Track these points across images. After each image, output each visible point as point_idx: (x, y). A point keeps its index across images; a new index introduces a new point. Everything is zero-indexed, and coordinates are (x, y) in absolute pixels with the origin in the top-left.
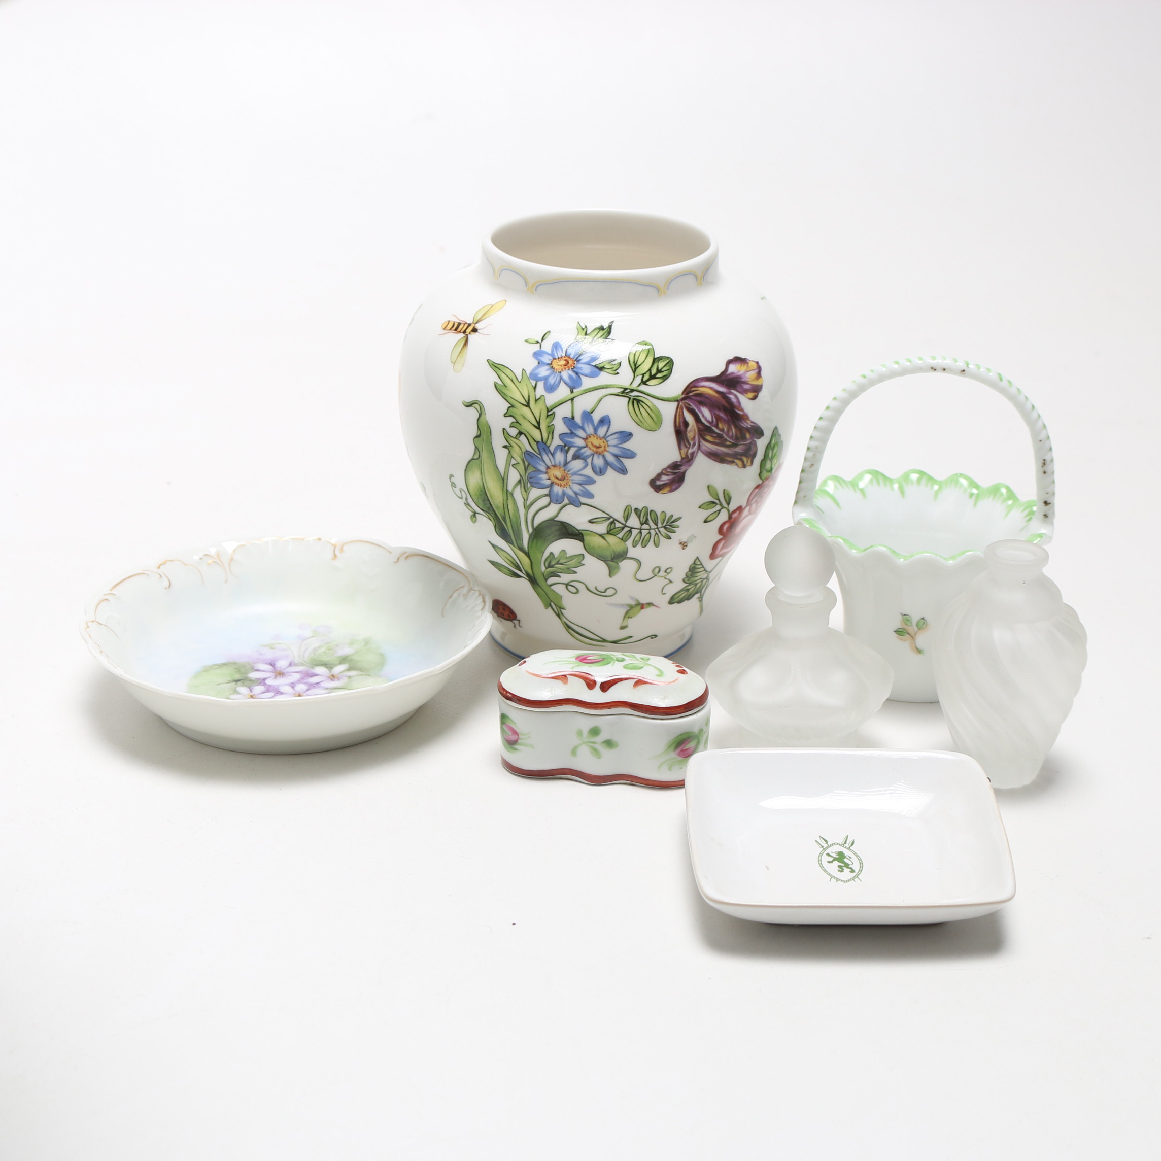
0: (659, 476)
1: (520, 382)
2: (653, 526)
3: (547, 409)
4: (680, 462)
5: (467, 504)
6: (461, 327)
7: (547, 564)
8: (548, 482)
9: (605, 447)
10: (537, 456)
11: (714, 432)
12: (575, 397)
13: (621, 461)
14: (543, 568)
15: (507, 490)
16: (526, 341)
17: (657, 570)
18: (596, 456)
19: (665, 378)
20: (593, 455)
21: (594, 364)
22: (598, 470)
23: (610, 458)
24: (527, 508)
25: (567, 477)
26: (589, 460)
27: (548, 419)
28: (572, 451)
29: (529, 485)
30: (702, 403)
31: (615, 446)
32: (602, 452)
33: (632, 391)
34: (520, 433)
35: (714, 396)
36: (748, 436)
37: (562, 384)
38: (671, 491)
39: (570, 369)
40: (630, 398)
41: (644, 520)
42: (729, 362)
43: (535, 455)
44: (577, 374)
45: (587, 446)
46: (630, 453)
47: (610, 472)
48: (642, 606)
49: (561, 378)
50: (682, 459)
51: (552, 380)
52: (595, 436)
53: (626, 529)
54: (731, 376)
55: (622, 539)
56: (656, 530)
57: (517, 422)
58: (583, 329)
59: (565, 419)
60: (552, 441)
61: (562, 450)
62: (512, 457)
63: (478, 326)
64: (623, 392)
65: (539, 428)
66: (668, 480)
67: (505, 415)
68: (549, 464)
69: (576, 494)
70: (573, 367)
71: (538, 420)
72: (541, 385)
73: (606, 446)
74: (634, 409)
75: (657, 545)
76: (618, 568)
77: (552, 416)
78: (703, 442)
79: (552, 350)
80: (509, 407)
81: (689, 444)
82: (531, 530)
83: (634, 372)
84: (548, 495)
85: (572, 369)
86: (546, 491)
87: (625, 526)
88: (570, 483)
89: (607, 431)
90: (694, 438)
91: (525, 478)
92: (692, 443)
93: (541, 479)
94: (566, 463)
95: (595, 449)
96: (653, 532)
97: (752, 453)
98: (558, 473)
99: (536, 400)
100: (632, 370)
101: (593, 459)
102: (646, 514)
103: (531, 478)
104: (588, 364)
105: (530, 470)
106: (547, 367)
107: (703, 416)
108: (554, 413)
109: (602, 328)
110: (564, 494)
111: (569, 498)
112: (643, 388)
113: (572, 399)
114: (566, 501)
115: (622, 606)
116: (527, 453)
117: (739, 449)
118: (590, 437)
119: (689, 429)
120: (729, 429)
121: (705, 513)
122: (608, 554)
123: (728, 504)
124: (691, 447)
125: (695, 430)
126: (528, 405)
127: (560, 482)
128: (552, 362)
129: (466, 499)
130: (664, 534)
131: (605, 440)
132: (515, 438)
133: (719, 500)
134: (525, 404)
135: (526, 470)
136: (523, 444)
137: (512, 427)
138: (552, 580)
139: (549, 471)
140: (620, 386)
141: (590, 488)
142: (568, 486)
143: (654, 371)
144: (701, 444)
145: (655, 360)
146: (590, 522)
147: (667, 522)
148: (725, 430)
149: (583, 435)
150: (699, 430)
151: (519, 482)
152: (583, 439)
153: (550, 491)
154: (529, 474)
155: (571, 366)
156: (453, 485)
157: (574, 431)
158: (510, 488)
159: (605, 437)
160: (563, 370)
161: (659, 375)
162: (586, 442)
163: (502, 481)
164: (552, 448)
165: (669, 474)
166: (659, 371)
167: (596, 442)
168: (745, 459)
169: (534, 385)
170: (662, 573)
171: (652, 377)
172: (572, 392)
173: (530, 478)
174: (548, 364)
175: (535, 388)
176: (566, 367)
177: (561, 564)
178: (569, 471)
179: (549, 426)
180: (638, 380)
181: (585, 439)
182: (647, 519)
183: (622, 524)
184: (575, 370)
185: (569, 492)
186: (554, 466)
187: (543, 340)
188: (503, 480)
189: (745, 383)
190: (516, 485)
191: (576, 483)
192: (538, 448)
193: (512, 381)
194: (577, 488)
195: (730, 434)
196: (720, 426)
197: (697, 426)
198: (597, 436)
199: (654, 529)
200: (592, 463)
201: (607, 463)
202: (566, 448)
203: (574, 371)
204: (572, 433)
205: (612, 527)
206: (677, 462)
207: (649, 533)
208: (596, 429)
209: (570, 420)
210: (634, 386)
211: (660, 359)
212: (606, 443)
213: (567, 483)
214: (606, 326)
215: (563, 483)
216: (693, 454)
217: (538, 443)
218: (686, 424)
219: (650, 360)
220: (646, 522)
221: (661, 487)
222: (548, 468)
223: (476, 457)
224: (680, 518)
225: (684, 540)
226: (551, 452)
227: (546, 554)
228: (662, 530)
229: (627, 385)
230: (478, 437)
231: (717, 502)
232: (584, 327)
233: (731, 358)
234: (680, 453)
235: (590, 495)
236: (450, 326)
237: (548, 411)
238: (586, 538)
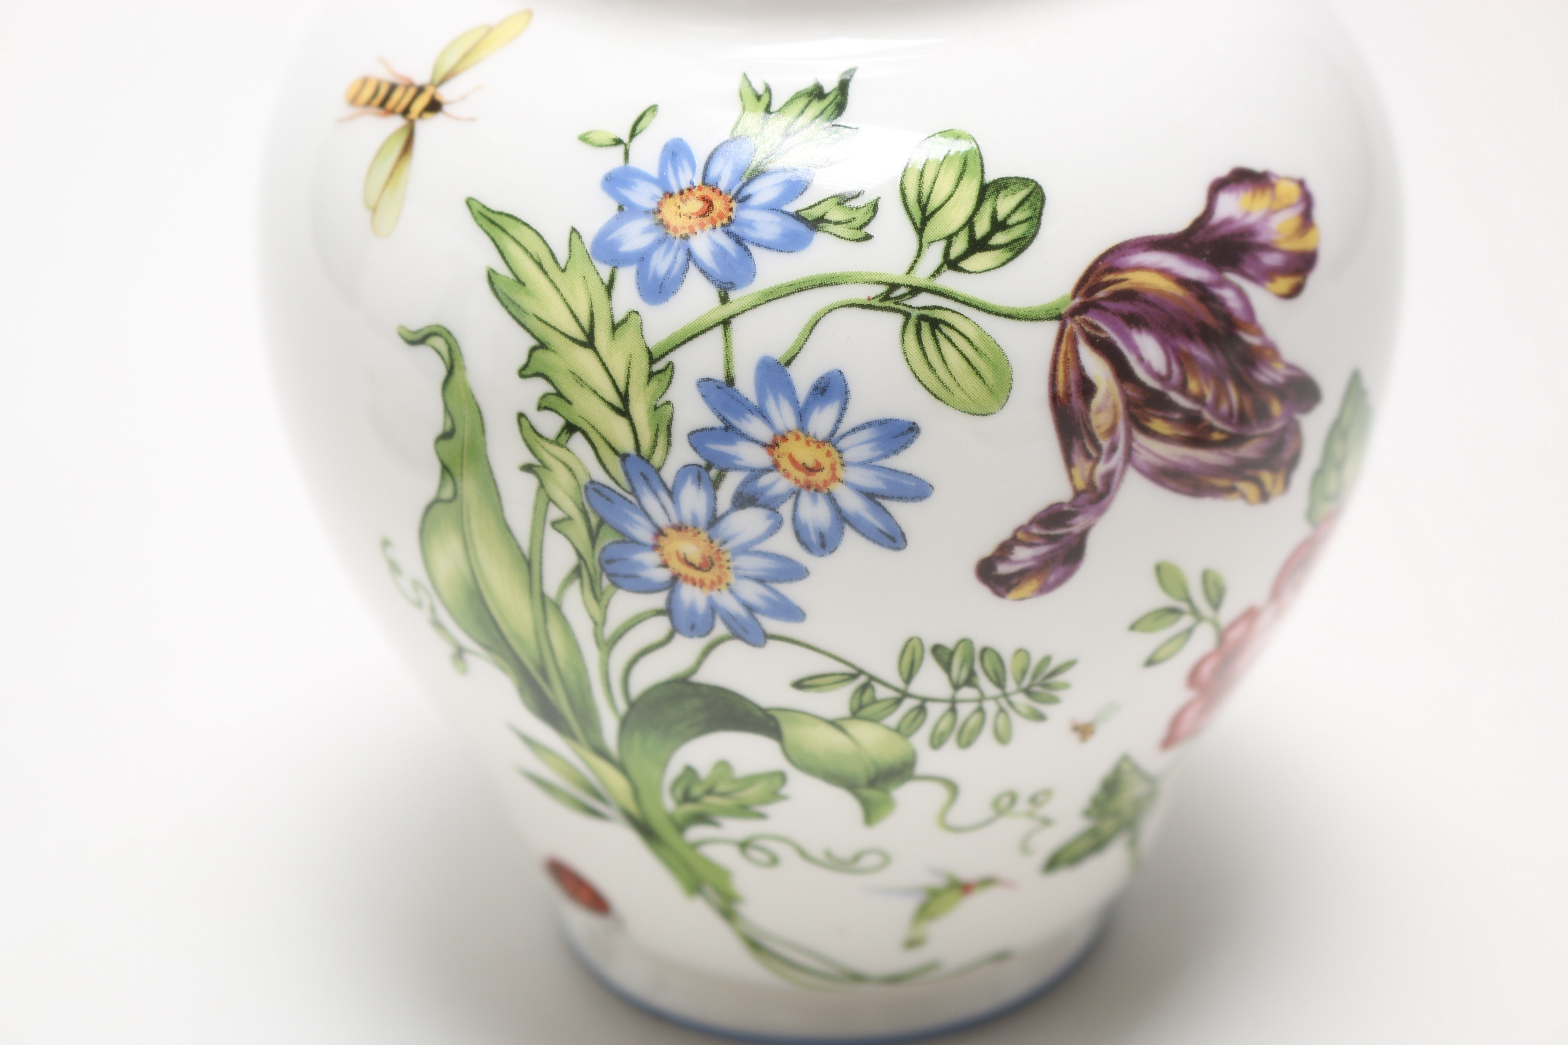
0: (1004, 550)
1: (564, 271)
2: (989, 688)
3: (650, 353)
4: (1071, 503)
5: (437, 624)
6: (396, 95)
7: (679, 792)
8: (663, 575)
9: (833, 468)
10: (625, 498)
11: (1172, 406)
12: (733, 316)
13: (884, 509)
14: (669, 803)
15: (543, 596)
16: (584, 139)
17: (1005, 801)
18: (805, 498)
19: (1018, 247)
20: (797, 494)
21: (792, 208)
22: (814, 538)
23: (852, 503)
24: (607, 645)
25: (719, 559)
26: (786, 510)
27: (654, 383)
28: (732, 482)
29: (606, 582)
30: (1135, 321)
31: (865, 464)
32: (826, 483)
33: (915, 291)
34: (570, 428)
35: (1173, 297)
36: (1276, 408)
37: (694, 276)
38: (1045, 589)
39: (718, 225)
40: (907, 316)
41: (964, 675)
42: (1218, 187)
43: (620, 495)
44: (739, 241)
45: (776, 466)
46: (913, 484)
47: (851, 540)
48: (964, 888)
49: (690, 254)
50: (1077, 493)
51: (661, 263)
52: (801, 434)
53: (909, 704)
54: (1223, 231)
55: (898, 730)
56: (1003, 702)
57: (559, 394)
58: (759, 98)
59: (705, 384)
60: (667, 453)
61: (699, 479)
62: (550, 500)
63: (445, 93)
64: (886, 297)
65: (624, 412)
66: (1035, 558)
67: (524, 372)
68: (661, 520)
69: (750, 608)
70: (725, 221)
71: (622, 387)
72: (626, 278)
73: (838, 466)
74: (925, 355)
75: (1002, 738)
76: (889, 804)
77: (665, 377)
78: (1141, 439)
79: (663, 168)
80: (533, 350)
81: (1098, 448)
82: (622, 706)
83: (920, 231)
84: (668, 611)
85: (723, 225)
86: (658, 600)
87: (905, 695)
88: (731, 578)
89: (839, 421)
90: (1111, 431)
91: (593, 562)
92: (1105, 444)
93: (641, 566)
94: (714, 520)
95: (802, 476)
96: (990, 708)
97: (1286, 455)
98: (693, 549)
99: (615, 327)
100: (914, 224)
101: (796, 505)
102: (969, 660)
103: (609, 562)
104: (774, 208)
105: (607, 538)
106: (645, 222)
107: (1141, 359)
108: (670, 366)
109: (817, 93)
110: (713, 609)
111: (730, 620)
112: (949, 281)
113: (726, 323)
114: (720, 629)
115: (906, 891)
116: (594, 487)
117: (1248, 451)
118: (784, 438)
119: (1097, 401)
120: (1221, 393)
121: (1149, 642)
122: (859, 771)
123: (1216, 603)
124: (1103, 457)
125: (1115, 406)
126: (589, 342)
127: (697, 575)
128: (660, 204)
129: (433, 610)
130: (1023, 709)
131: (834, 446)
132: (556, 442)
133: (1189, 600)
134: (581, 337)
135: (593, 537)
136: (579, 461)
137: (546, 408)
138: (696, 833)
139: (663, 541)
140: (877, 279)
141: (792, 591)
142: (723, 587)
143: (982, 227)
144: (1134, 445)
145: (989, 191)
146: (799, 685)
147: (1034, 677)
148: (1209, 396)
149: (763, 432)
150: (1129, 403)
151: (577, 572)
152: (765, 445)
153: (670, 600)
154: (604, 549)
155: (721, 216)
156: (394, 568)
157: (735, 422)
158: (551, 587)
159: (832, 440)
160: (697, 229)
161: (999, 238)
162: (772, 454)
163: (524, 567)
164: (669, 474)
165: (1036, 541)
166: (998, 225)
167: (807, 455)
168: (1266, 477)
169: (606, 279)
170: (1022, 805)
171: (977, 245)
172: (724, 300)
173: (606, 562)
174: (647, 212)
175: (609, 287)
176: (705, 220)
177: (723, 795)
178: (724, 542)
179: (656, 408)
180: (934, 256)
181: (771, 447)
182: (972, 674)
183: (896, 689)
184: (733, 228)
185: (727, 602)
186: (679, 528)
187: (633, 134)
188: (529, 564)
189: (1267, 247)
190: (567, 582)
191: (747, 577)
192: (627, 474)
193: (540, 265)
194: (752, 592)
195: (1224, 408)
196: (1193, 386)
197: (1122, 391)
198: (807, 435)
199: (995, 699)
200: (795, 519)
201: (842, 518)
202: (713, 473)
203: (729, 233)
204: (728, 427)
205: (867, 698)
206: (1060, 504)
207: (980, 710)
208: (802, 415)
209: (719, 388)
210: (921, 276)
211: (1002, 185)
212: (835, 455)
213: (720, 580)
214: (830, 84)
215: (708, 577)
216: (1109, 477)
217: (624, 457)
218: (1087, 388)
219: (969, 191)
220: (970, 681)
221: (1014, 581)
222: (660, 532)
223: (447, 493)
224: (1069, 664)
225: (1084, 717)
226: (665, 486)
227: (675, 768)
228: (1021, 700)
229: (896, 272)
230: (447, 435)
231: (1183, 606)
232: (760, 90)
233: (1223, 171)
234: (1071, 477)
235: (794, 613)
236: (368, 93)
237: (652, 360)
238: (789, 731)
